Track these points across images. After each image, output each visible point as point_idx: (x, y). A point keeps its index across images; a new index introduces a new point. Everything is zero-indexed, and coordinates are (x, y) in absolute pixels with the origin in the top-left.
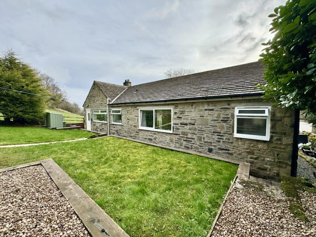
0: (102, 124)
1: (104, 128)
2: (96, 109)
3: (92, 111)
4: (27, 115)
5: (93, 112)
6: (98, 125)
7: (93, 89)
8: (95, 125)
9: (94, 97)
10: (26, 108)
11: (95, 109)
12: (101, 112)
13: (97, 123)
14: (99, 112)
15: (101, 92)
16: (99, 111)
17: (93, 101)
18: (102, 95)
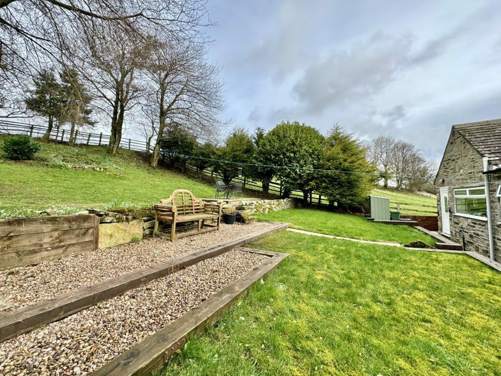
0: (475, 222)
1: (480, 233)
2: (459, 186)
3: (450, 192)
4: (344, 199)
5: (453, 193)
6: (465, 224)
7: (452, 143)
8: (458, 224)
9: (453, 160)
10: (344, 190)
11: (457, 186)
12: (472, 192)
13: (461, 218)
14: (466, 194)
15: (468, 146)
16: (466, 191)
17: (452, 171)
18: (471, 152)
